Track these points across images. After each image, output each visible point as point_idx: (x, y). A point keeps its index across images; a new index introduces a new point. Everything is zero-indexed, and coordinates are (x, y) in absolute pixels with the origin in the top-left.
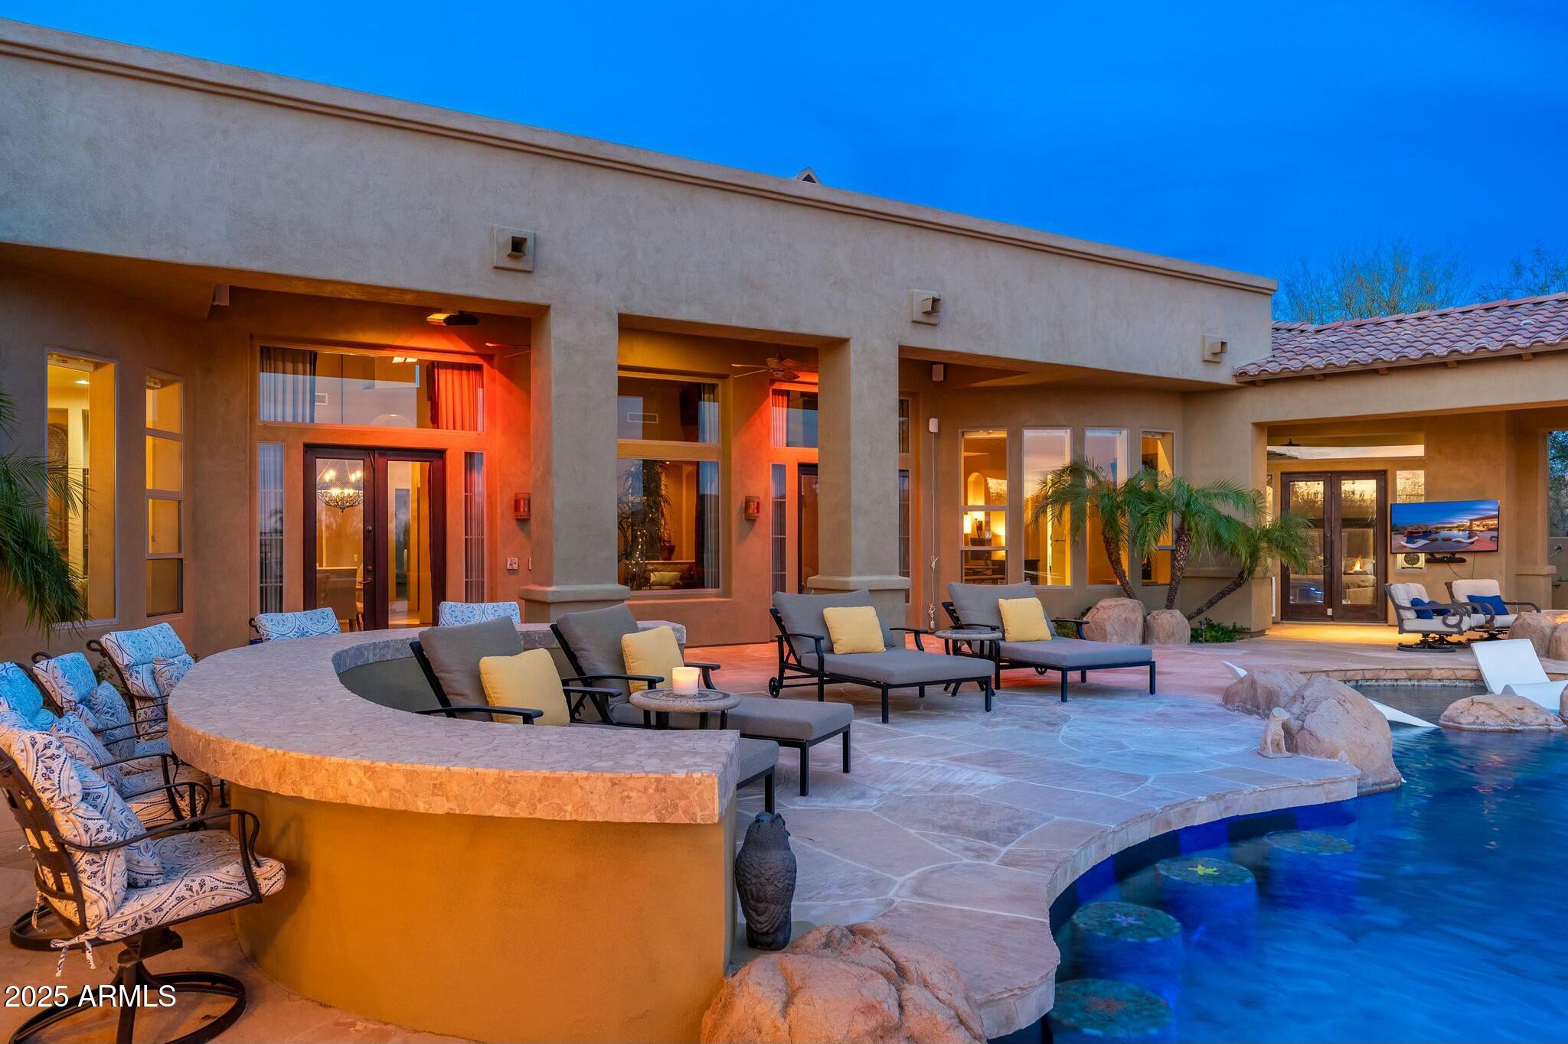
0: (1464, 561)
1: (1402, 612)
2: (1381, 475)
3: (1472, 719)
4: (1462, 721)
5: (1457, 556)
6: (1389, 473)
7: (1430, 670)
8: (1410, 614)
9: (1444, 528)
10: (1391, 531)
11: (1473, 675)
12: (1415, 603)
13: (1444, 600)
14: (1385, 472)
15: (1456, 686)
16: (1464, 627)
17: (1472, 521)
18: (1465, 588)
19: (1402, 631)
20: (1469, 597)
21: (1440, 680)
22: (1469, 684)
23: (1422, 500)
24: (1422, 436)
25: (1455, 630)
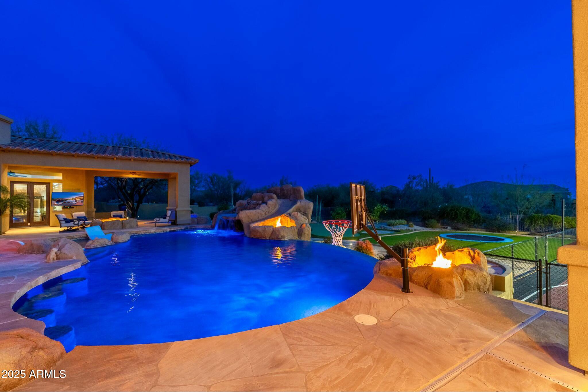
0: (73, 208)
1: (61, 222)
2: (48, 185)
3: (94, 245)
4: (91, 246)
5: (72, 206)
6: (51, 184)
7: (74, 236)
8: (64, 222)
9: (68, 199)
10: (52, 200)
11: (85, 236)
12: (65, 219)
13: (71, 218)
14: (49, 183)
15: (81, 239)
16: (79, 224)
17: (76, 198)
18: (76, 214)
19: (61, 227)
20: (78, 217)
21: (76, 238)
22: (84, 238)
23: (61, 191)
24: (61, 174)
25: (77, 225)
